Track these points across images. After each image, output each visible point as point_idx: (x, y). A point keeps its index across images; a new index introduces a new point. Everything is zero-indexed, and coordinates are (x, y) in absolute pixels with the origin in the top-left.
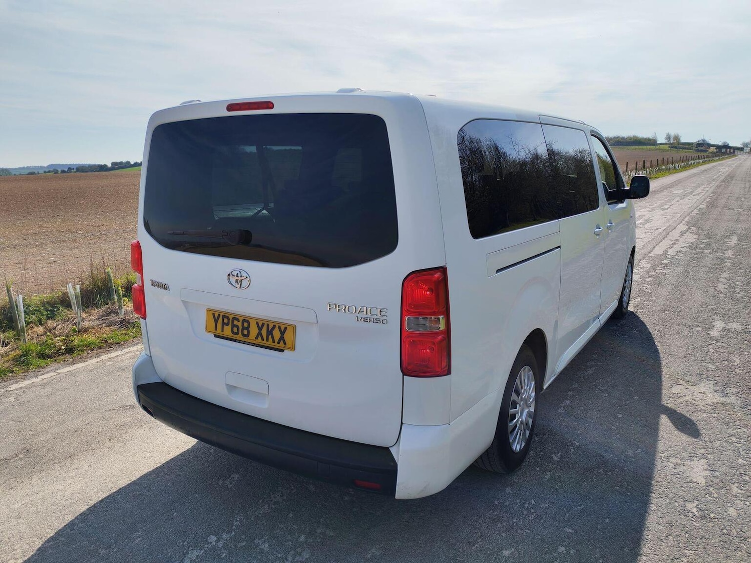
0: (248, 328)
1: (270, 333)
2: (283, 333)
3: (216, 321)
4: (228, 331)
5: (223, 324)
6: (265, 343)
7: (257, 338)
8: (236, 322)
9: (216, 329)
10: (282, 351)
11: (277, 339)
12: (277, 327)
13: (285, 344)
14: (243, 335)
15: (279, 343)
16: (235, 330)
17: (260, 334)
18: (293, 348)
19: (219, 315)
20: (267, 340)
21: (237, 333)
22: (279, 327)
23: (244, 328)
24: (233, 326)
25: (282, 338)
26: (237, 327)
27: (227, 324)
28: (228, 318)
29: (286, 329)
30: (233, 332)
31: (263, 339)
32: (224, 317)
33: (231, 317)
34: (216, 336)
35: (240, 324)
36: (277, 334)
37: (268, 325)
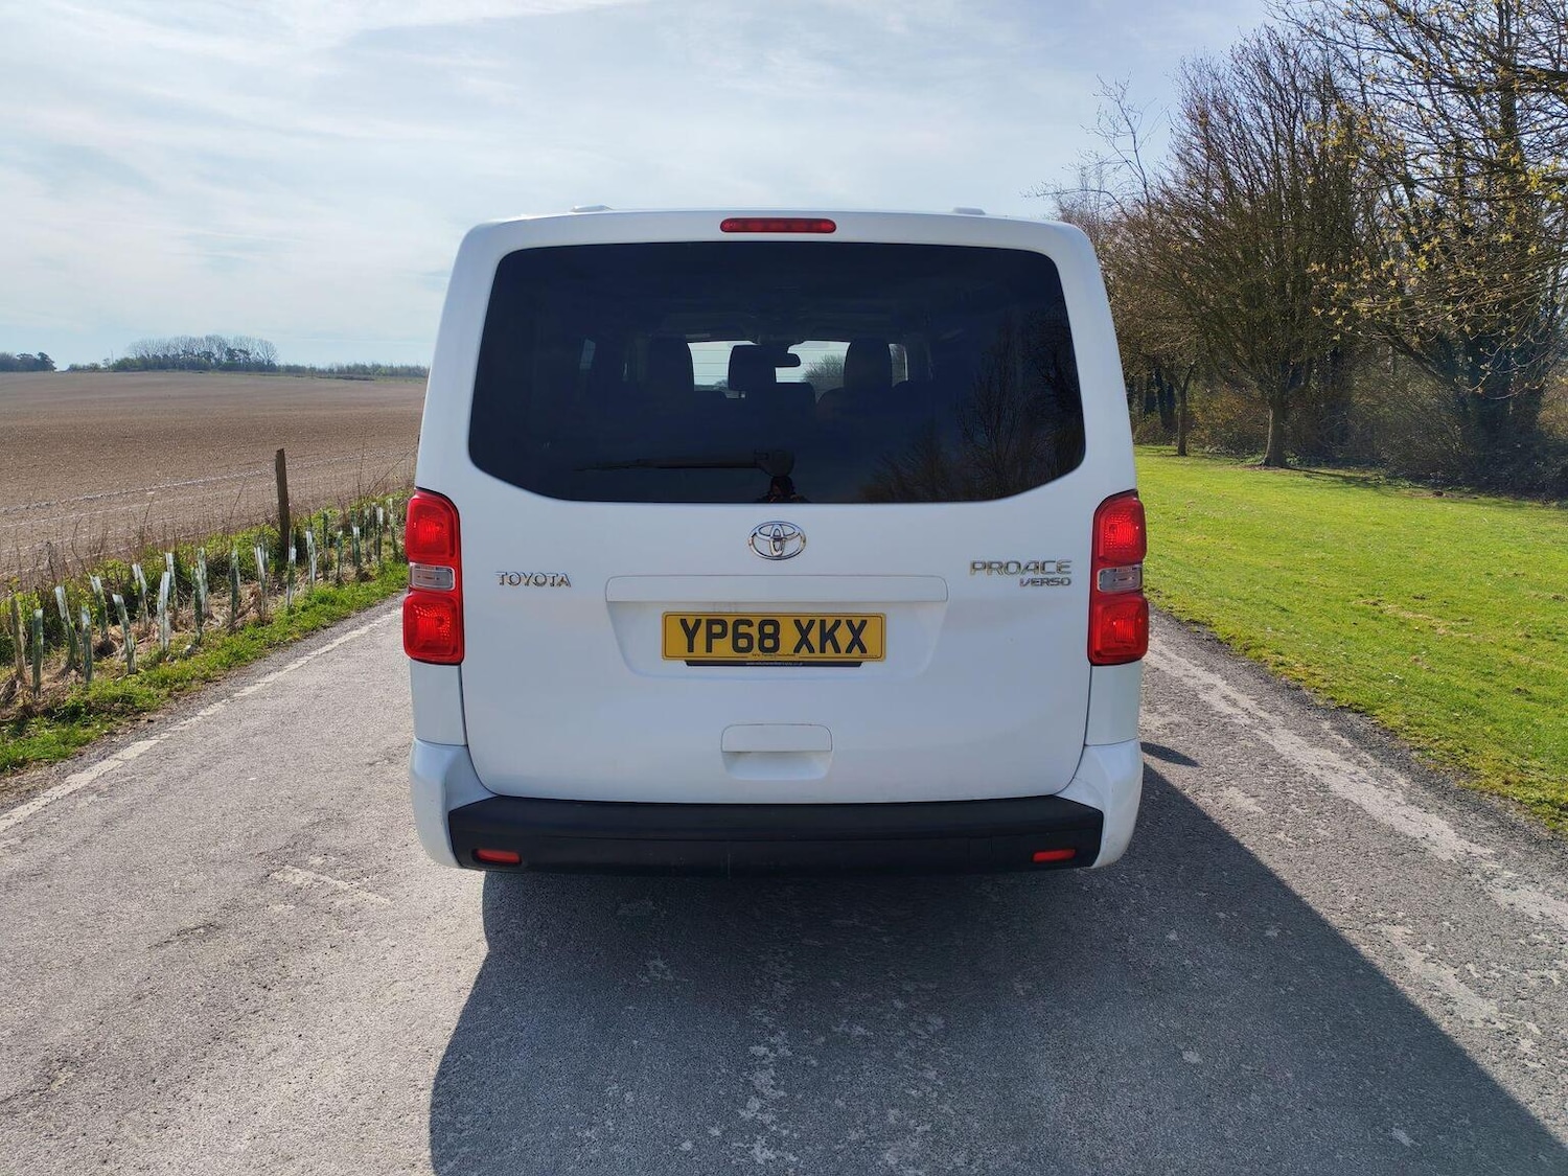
0: (775, 636)
1: (827, 636)
2: (857, 633)
3: (691, 634)
4: (723, 648)
5: (710, 636)
6: (817, 656)
7: (797, 650)
8: (743, 629)
9: (691, 649)
10: (858, 664)
11: (844, 646)
12: (844, 622)
13: (863, 650)
14: (762, 648)
15: (849, 650)
16: (743, 643)
17: (804, 641)
18: (880, 657)
19: (698, 622)
20: (823, 650)
21: (749, 649)
22: (850, 623)
23: (763, 636)
24: (737, 636)
25: (857, 641)
26: (749, 637)
27: (723, 635)
28: (723, 624)
29: (864, 623)
30: (736, 648)
31: (811, 650)
32: (710, 623)
33: (730, 622)
34: (690, 663)
35: (754, 631)
36: (844, 636)
37: (823, 623)
